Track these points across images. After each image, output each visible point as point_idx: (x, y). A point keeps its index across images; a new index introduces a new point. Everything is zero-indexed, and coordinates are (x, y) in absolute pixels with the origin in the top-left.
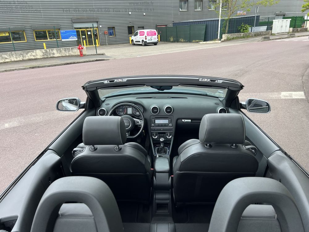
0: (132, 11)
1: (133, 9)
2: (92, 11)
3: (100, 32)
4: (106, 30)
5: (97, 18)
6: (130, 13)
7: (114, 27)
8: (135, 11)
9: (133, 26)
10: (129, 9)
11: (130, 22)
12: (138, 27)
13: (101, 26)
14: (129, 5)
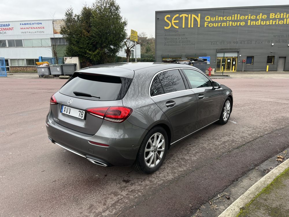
0: (275, 42)
1: (277, 41)
2: (235, 43)
3: (239, 60)
4: (245, 59)
5: (238, 49)
6: (273, 44)
7: (253, 57)
8: (279, 43)
9: (274, 56)
10: (273, 41)
11: (272, 52)
12: (279, 57)
13: (240, 56)
14: (273, 37)
